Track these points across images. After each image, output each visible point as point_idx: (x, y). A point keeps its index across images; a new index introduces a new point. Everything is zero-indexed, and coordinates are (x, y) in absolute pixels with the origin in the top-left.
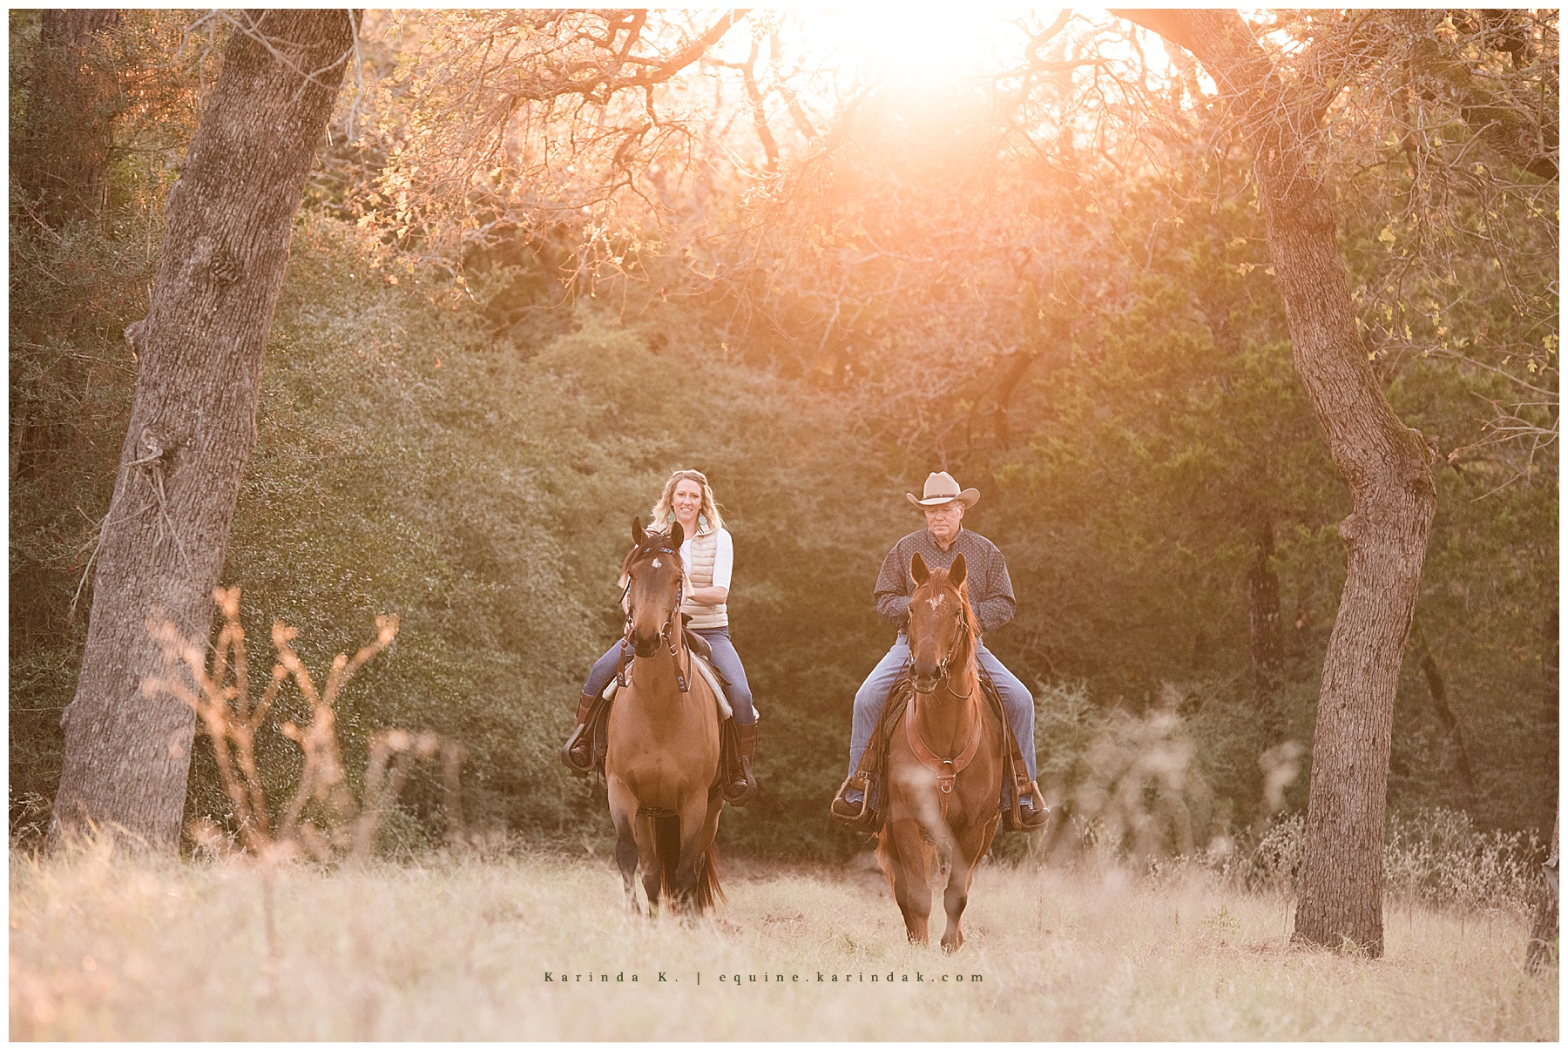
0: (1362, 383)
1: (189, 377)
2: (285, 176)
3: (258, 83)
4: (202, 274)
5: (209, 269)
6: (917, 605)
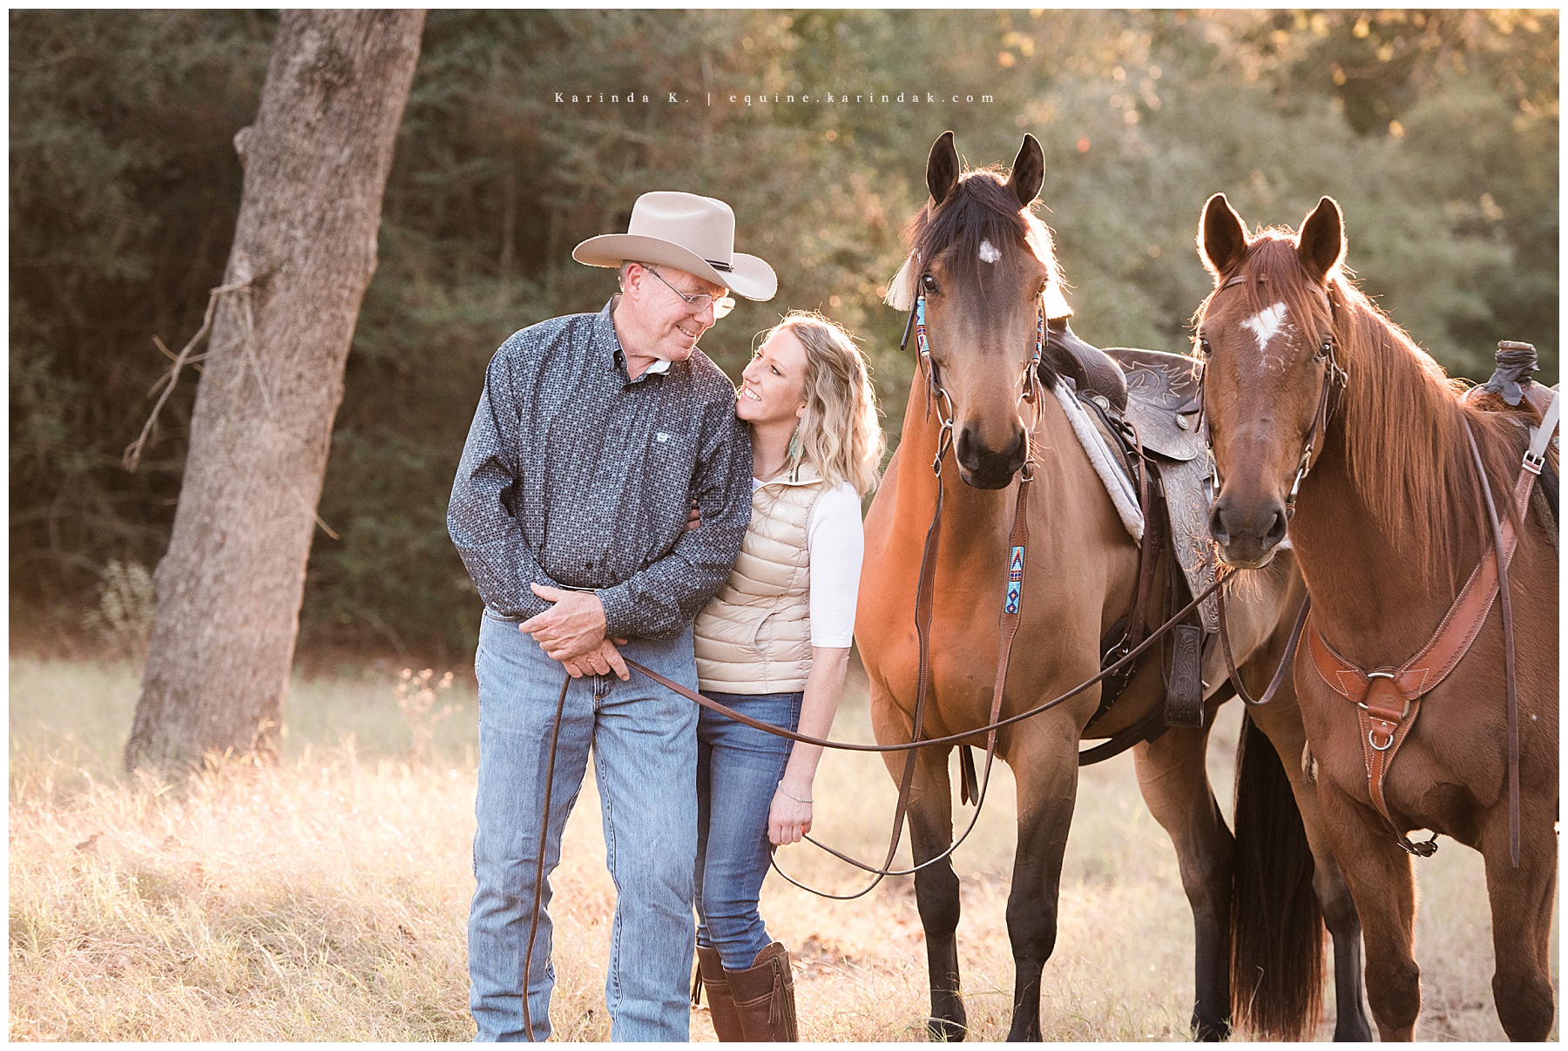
1: (289, 194)
4: (307, 74)
5: (314, 69)
6: (1221, 336)
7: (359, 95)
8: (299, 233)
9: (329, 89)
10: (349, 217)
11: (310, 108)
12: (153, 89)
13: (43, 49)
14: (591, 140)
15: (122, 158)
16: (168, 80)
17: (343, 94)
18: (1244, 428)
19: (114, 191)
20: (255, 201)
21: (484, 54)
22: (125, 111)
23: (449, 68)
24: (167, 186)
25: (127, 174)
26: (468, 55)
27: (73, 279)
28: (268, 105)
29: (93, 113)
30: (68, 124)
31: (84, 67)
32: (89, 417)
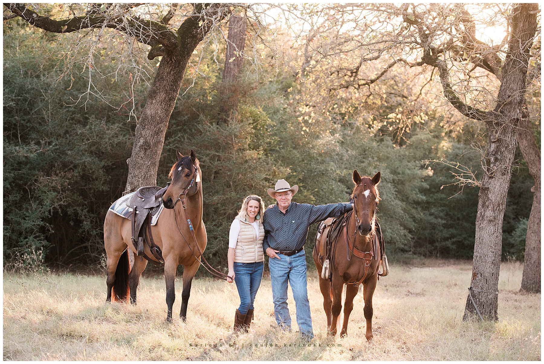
0: (536, 154)
1: (138, 172)
2: (161, 123)
3: (154, 101)
4: (141, 147)
5: (142, 146)
6: (359, 195)
7: (152, 151)
8: (140, 180)
9: (146, 149)
10: (150, 176)
11: (142, 154)
12: (109, 148)
13: (84, 140)
14: (208, 155)
15: (103, 163)
16: (112, 146)
17: (149, 151)
18: (364, 212)
19: (100, 171)
20: (131, 173)
21: (183, 137)
22: (103, 153)
23: (175, 140)
24: (113, 169)
25: (104, 167)
26: (179, 137)
27: (92, 191)
28: (133, 154)
29: (96, 153)
30: (90, 157)
31: (94, 144)
32: (96, 222)
